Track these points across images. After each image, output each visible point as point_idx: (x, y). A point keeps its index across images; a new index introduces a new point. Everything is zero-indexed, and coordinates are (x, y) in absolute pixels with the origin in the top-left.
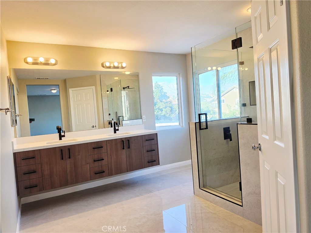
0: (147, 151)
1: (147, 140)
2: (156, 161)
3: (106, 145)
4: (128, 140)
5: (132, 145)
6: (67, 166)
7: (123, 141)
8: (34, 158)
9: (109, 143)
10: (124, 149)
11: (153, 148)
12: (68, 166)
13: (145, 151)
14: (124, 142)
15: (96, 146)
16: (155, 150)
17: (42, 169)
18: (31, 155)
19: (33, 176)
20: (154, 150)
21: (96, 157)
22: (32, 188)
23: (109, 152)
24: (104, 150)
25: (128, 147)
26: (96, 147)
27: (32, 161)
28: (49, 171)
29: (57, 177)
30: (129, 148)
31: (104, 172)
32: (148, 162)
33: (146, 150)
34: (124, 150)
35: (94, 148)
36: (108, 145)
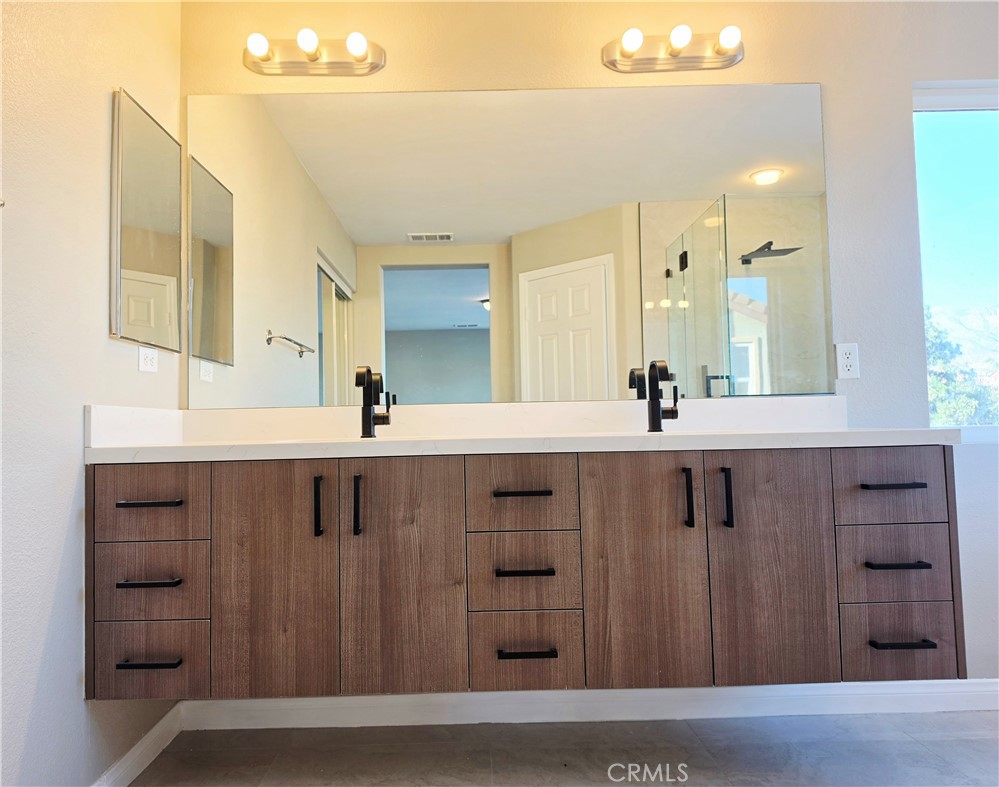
0: (869, 565)
1: (865, 487)
2: (934, 646)
3: (574, 487)
4: (726, 471)
5: (754, 509)
6: (344, 574)
7: (687, 472)
8: (180, 503)
9: (592, 474)
10: (690, 523)
11: (917, 545)
12: (350, 580)
13: (846, 562)
14: (697, 483)
15: (510, 482)
16: (929, 566)
17: (215, 570)
18: (166, 488)
19: (166, 604)
20: (921, 565)
21: (510, 548)
22: (155, 673)
23: (591, 531)
24: (557, 512)
25: (724, 517)
26: (512, 489)
27: (167, 519)
28: (247, 590)
29: (285, 631)
30: (729, 523)
31: (553, 654)
32: (873, 644)
33: (861, 559)
34: (695, 533)
35: (498, 494)
36: (587, 482)
